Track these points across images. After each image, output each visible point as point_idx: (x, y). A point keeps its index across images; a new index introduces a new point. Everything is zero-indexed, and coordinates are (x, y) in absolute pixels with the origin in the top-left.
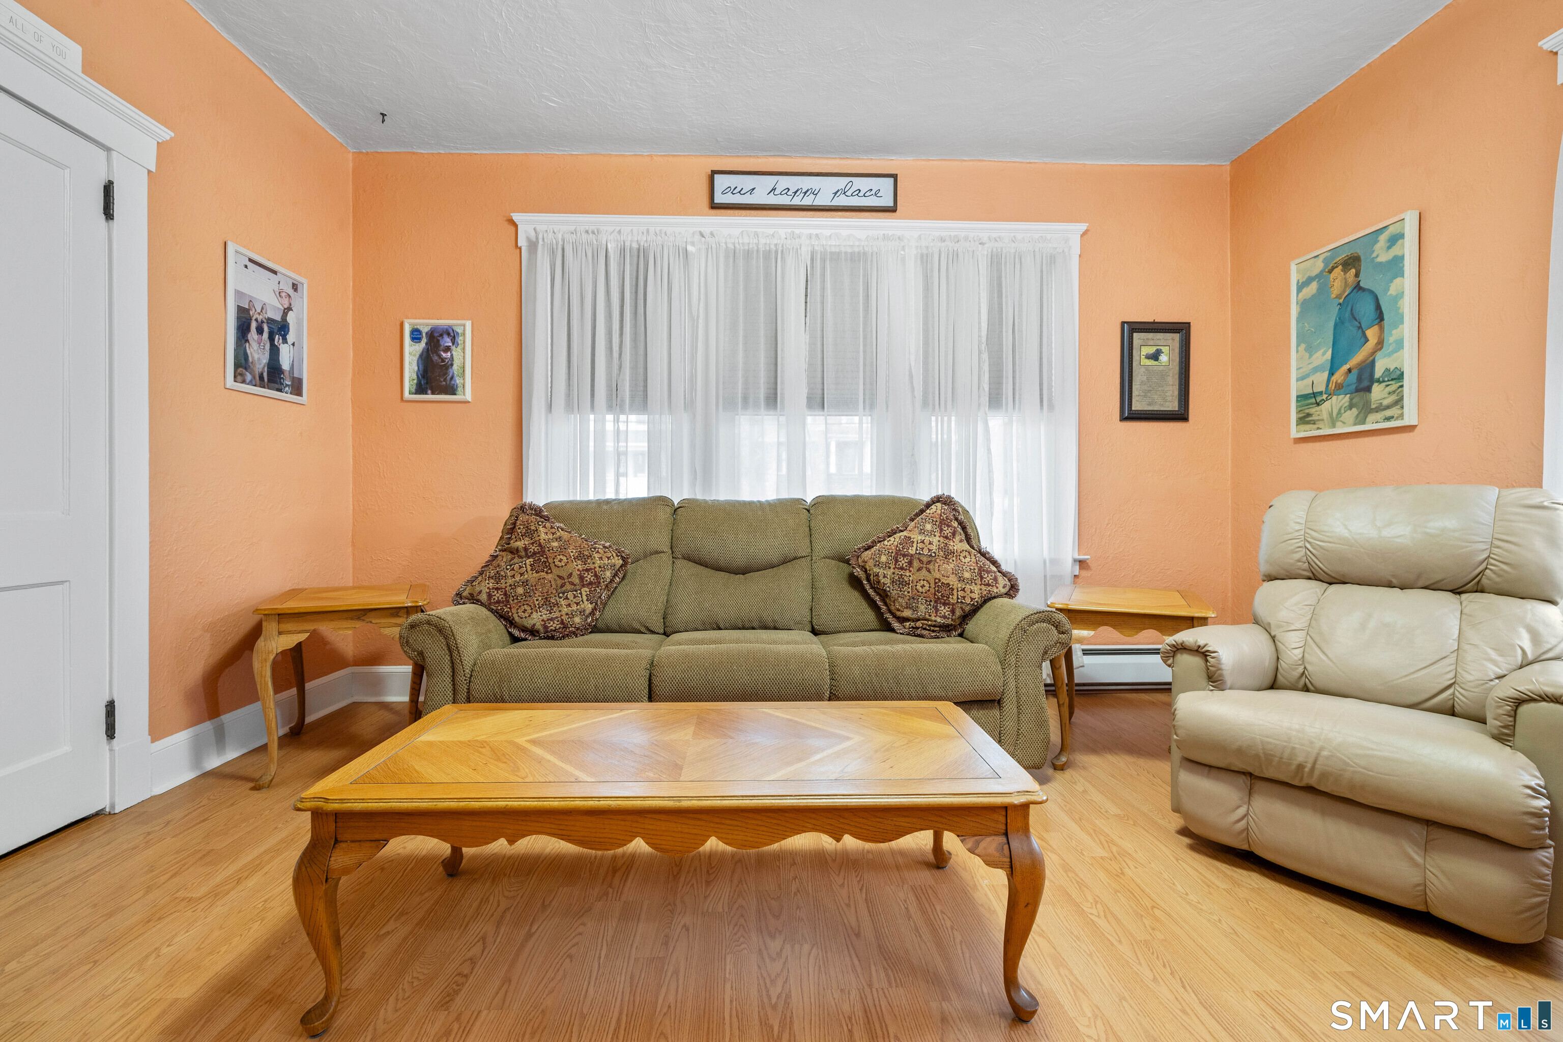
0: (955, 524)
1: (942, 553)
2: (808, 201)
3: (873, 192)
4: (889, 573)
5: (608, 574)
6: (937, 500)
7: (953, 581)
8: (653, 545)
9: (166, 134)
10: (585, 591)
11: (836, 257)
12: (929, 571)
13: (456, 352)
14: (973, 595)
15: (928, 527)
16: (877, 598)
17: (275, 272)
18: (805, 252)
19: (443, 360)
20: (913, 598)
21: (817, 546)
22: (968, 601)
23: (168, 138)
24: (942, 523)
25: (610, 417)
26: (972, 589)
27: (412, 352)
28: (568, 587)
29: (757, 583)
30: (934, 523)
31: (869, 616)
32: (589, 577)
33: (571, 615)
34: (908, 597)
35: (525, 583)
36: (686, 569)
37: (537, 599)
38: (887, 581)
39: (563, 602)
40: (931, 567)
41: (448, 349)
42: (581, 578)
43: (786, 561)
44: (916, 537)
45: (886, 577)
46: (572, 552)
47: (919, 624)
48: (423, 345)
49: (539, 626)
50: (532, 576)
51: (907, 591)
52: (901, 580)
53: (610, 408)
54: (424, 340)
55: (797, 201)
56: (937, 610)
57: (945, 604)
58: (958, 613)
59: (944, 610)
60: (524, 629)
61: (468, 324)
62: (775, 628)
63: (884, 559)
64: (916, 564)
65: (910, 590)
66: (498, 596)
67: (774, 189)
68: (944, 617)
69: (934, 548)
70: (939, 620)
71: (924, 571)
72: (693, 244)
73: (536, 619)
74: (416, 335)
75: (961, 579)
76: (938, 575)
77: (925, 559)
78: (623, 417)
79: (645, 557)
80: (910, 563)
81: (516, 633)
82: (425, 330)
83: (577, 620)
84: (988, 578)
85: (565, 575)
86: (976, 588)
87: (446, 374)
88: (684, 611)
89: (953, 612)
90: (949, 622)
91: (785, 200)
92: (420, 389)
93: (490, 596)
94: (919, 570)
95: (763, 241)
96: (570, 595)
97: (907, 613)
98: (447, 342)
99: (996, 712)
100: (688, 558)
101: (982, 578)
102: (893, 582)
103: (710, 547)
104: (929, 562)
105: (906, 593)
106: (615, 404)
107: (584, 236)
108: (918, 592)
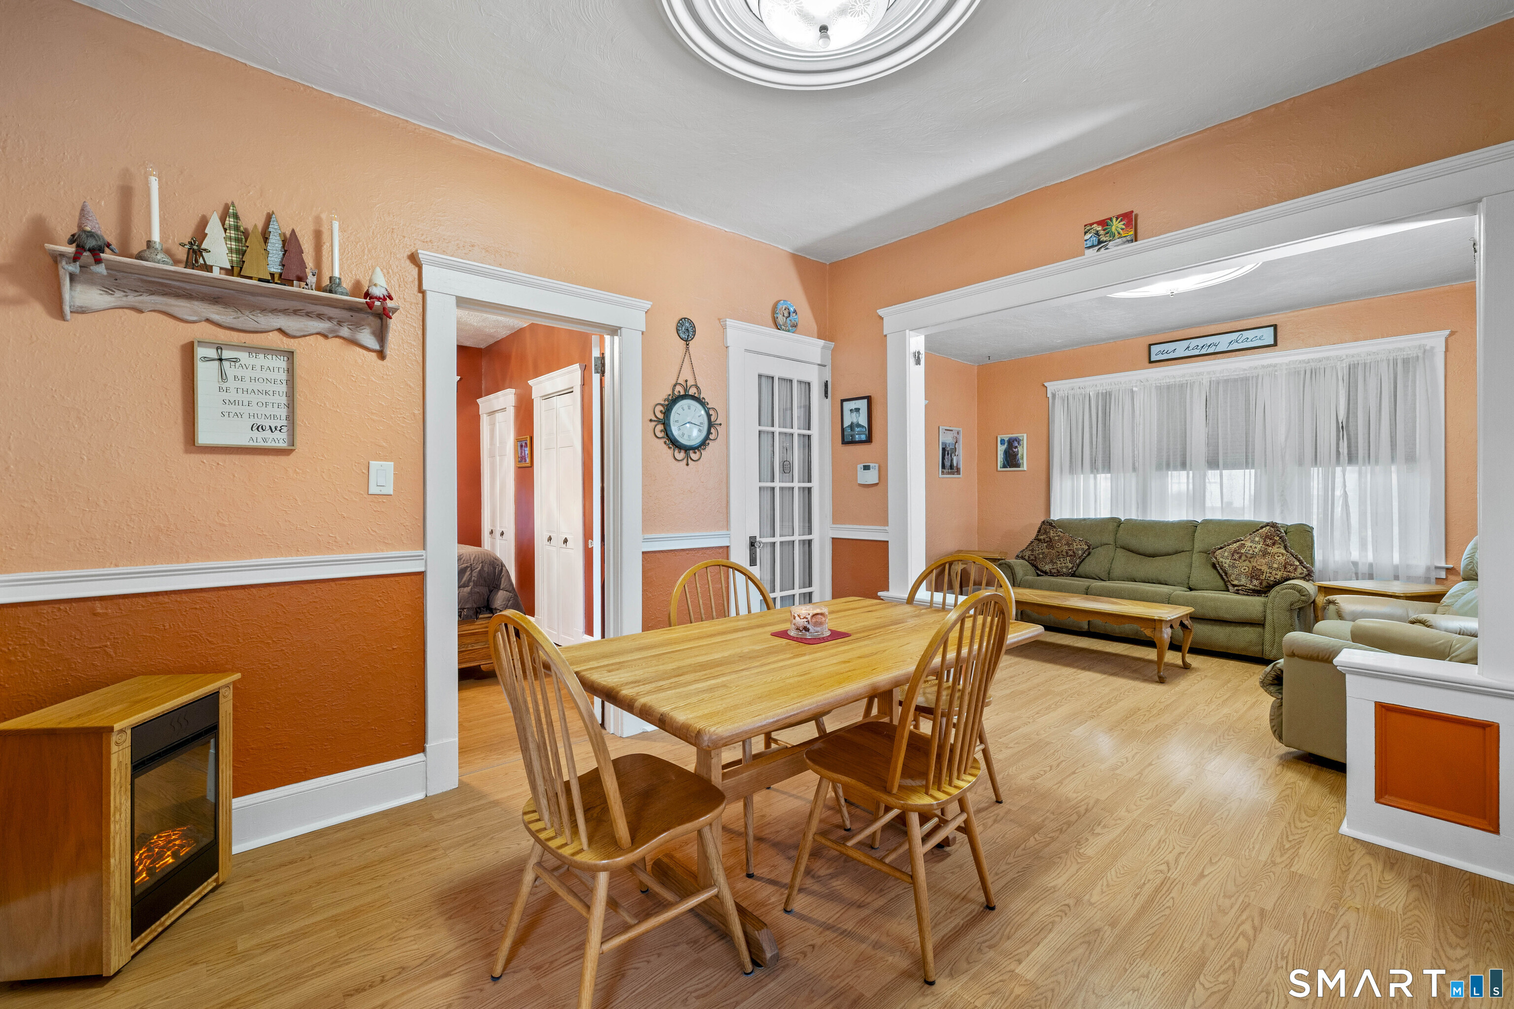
0: (1277, 538)
1: (1261, 553)
2: (1211, 350)
3: (1258, 338)
4: (1228, 561)
5: (1080, 552)
6: (1267, 525)
7: (1264, 568)
8: (1105, 540)
10: (1068, 558)
11: (1226, 381)
12: (1250, 562)
13: (1020, 448)
14: (1276, 576)
15: (1257, 539)
16: (1223, 574)
17: (952, 430)
18: (1206, 382)
19: (1014, 452)
20: (1238, 575)
21: (1196, 546)
22: (1272, 579)
24: (1267, 537)
25: (1092, 476)
26: (1277, 573)
27: (1001, 449)
28: (1061, 556)
29: (1158, 562)
30: (1261, 537)
31: (1221, 583)
32: (1070, 553)
33: (1062, 568)
34: (1236, 575)
35: (1043, 553)
36: (1120, 553)
37: (1048, 560)
38: (1226, 565)
39: (1059, 562)
40: (1252, 560)
41: (1016, 447)
42: (1067, 553)
43: (1176, 553)
44: (1248, 544)
45: (1226, 562)
46: (1064, 542)
47: (1240, 588)
48: (1006, 446)
49: (1048, 571)
50: (1046, 551)
51: (1236, 571)
52: (1233, 566)
53: (1092, 472)
54: (1006, 444)
55: (1204, 351)
56: (1251, 582)
57: (1257, 579)
58: (1265, 584)
59: (1256, 582)
60: (1042, 571)
61: (1025, 435)
62: (1166, 584)
63: (1226, 554)
64: (1243, 558)
66: (1032, 557)
67: (1188, 347)
68: (1255, 586)
69: (1257, 550)
70: (1251, 587)
71: (1247, 562)
72: (1136, 386)
73: (1047, 568)
74: (1002, 442)
75: (1270, 568)
76: (1255, 564)
77: (1249, 556)
78: (1098, 476)
79: (1101, 546)
80: (1240, 557)
81: (1039, 573)
82: (1006, 439)
83: (1064, 570)
84: (1290, 568)
85: (1060, 551)
86: (1280, 573)
87: (1015, 458)
88: (1117, 570)
89: (1261, 584)
90: (1259, 588)
91: (1196, 352)
92: (1004, 466)
93: (1029, 557)
94: (1244, 561)
95: (1178, 380)
96: (1062, 560)
97: (1236, 582)
98: (1016, 444)
99: (1260, 630)
100: (1123, 548)
101: (1285, 568)
102: (1229, 566)
103: (1134, 543)
104: (1251, 558)
106: (1094, 469)
107: (1078, 390)
108: (1241, 572)
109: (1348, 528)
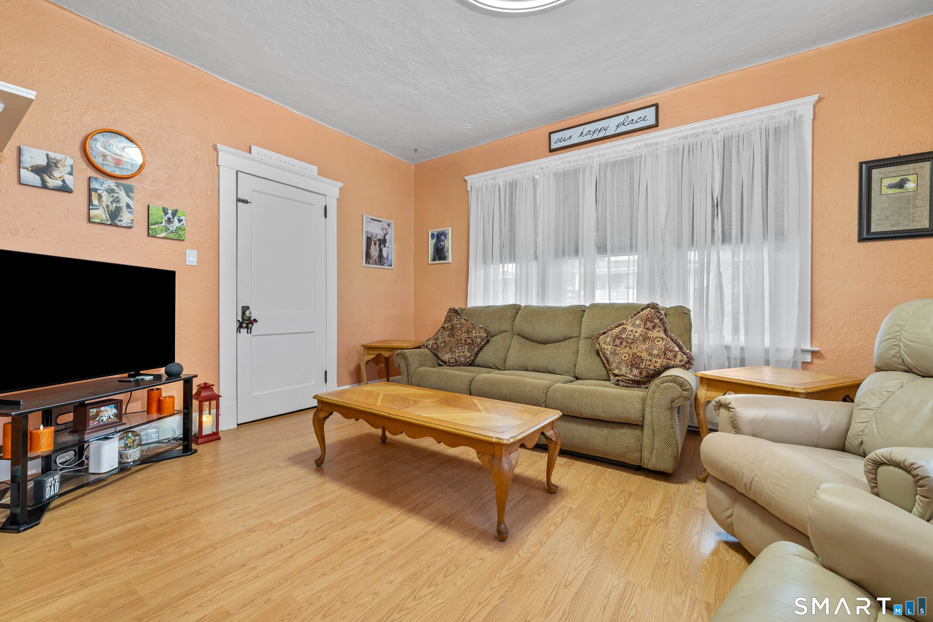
0: (657, 321)
1: (641, 338)
2: (601, 135)
3: (642, 119)
4: (609, 347)
5: (478, 340)
6: (648, 306)
7: (644, 355)
8: (503, 328)
9: (341, 185)
10: (466, 347)
11: (614, 164)
12: (631, 348)
13: (446, 242)
14: (656, 365)
15: (638, 322)
16: (606, 362)
17: (381, 221)
18: (596, 165)
19: (441, 245)
20: (619, 363)
21: (583, 332)
22: (652, 367)
23: (342, 186)
24: (648, 319)
25: (501, 265)
26: (657, 360)
27: (432, 243)
28: (460, 345)
29: (549, 349)
30: (642, 320)
31: (603, 372)
32: (469, 341)
33: (459, 357)
34: (617, 363)
35: (445, 342)
36: (516, 340)
37: (448, 349)
38: (608, 352)
39: (457, 351)
40: (632, 346)
41: (443, 241)
42: (466, 341)
43: (565, 339)
44: (629, 328)
45: (608, 349)
46: (464, 329)
47: (620, 378)
48: (435, 240)
49: (447, 361)
50: (447, 339)
51: (617, 359)
52: (615, 352)
53: (501, 261)
54: (435, 238)
55: (595, 137)
56: (632, 371)
57: (637, 368)
58: (644, 373)
59: (636, 372)
60: (443, 361)
61: (450, 229)
62: (554, 373)
63: (608, 340)
64: (624, 343)
65: (618, 358)
66: (435, 346)
67: (582, 133)
68: (635, 376)
69: (637, 335)
70: (631, 377)
71: (628, 348)
72: (537, 174)
73: (446, 357)
74: (433, 237)
75: (650, 354)
76: (635, 351)
77: (630, 341)
78: (506, 265)
79: (501, 333)
80: (621, 343)
81: (440, 363)
82: (436, 234)
83: (462, 359)
84: (670, 355)
85: (459, 339)
86: (659, 361)
88: (511, 360)
89: (641, 373)
90: (638, 379)
91: (588, 138)
92: (434, 260)
93: (432, 346)
94: (625, 347)
95: (572, 165)
96: (460, 348)
97: (616, 372)
98: (443, 237)
99: (638, 432)
100: (519, 335)
101: (665, 354)
102: (611, 353)
103: (528, 330)
104: (632, 343)
105: (616, 360)
107: (490, 181)
108: (622, 360)
109: (722, 311)
